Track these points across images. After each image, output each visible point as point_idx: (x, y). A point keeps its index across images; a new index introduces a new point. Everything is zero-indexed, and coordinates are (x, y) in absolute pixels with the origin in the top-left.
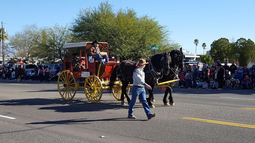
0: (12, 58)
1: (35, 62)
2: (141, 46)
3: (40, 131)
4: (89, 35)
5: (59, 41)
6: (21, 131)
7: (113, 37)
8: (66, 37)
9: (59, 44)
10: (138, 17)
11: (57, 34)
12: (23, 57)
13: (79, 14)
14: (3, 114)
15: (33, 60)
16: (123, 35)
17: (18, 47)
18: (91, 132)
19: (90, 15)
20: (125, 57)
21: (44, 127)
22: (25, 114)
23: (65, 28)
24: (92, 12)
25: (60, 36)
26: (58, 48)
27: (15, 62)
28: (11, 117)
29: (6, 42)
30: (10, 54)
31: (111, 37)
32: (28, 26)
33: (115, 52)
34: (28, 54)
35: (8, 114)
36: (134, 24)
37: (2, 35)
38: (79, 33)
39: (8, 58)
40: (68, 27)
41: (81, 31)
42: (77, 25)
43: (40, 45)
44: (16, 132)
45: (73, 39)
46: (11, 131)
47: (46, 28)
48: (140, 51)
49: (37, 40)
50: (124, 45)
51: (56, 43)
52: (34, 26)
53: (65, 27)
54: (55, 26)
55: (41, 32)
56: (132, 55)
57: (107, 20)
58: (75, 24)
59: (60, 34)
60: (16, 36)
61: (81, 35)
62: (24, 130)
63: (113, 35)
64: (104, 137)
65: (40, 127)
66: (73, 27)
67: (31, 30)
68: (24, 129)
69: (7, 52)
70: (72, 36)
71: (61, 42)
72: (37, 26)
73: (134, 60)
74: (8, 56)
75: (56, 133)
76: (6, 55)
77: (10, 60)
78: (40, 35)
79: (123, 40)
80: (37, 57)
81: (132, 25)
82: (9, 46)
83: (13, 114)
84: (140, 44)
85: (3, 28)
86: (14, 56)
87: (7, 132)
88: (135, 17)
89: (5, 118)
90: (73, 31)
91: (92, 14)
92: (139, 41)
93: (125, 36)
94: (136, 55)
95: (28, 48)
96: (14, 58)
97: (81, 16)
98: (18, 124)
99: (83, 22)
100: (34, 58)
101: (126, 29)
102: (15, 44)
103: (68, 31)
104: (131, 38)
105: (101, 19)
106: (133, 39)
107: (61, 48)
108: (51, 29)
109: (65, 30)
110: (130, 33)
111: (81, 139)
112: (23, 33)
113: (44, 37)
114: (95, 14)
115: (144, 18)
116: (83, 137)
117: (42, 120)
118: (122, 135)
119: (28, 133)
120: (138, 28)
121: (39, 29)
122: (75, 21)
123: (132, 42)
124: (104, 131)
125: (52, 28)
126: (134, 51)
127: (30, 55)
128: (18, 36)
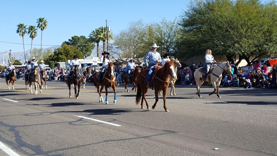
0: (117, 59)
1: (141, 63)
2: (266, 40)
3: (146, 140)
4: (202, 30)
5: (166, 38)
6: (127, 139)
7: (230, 30)
8: (175, 33)
9: (167, 42)
10: (262, 3)
11: (165, 30)
12: (128, 58)
13: (189, 5)
14: (109, 121)
15: (138, 61)
16: (244, 27)
17: (123, 47)
18: (202, 143)
19: (202, 5)
20: (246, 54)
21: (151, 136)
22: (131, 121)
23: (174, 23)
24: (205, 2)
25: (168, 32)
26: (166, 47)
27: (120, 63)
28: (116, 124)
29: (111, 41)
30: (115, 55)
31: (227, 31)
32: (133, 23)
33: (233, 49)
34: (133, 54)
35: (113, 121)
36: (257, 13)
37: (107, 35)
38: (189, 28)
39: (112, 59)
40: (177, 21)
41: (192, 25)
42: (188, 18)
43: (146, 43)
44: (121, 140)
45: (182, 34)
46: (116, 139)
47: (153, 23)
48: (265, 46)
49: (143, 38)
50: (244, 39)
51: (163, 41)
52: (139, 22)
53: (174, 21)
54: (162, 21)
55: (147, 29)
56: (255, 51)
57: (223, 9)
58: (185, 17)
59: (168, 30)
60: (121, 34)
61: (192, 30)
62: (130, 139)
63: (230, 28)
64: (217, 150)
65: (147, 136)
66: (182, 21)
67: (137, 27)
68: (130, 137)
69: (112, 53)
70: (181, 32)
71: (170, 39)
72: (142, 23)
73: (257, 57)
74: (113, 58)
75: (164, 142)
76: (111, 57)
77: (115, 61)
78: (146, 32)
79: (244, 33)
80: (143, 58)
81: (255, 15)
82: (113, 46)
83: (118, 121)
84: (265, 37)
85: (107, 27)
86: (119, 57)
87: (113, 141)
88: (259, 4)
89: (111, 125)
90: (182, 25)
91: (204, 4)
92: (264, 33)
93: (245, 29)
94: (260, 51)
95: (133, 47)
96: (119, 60)
97: (191, 7)
98: (124, 132)
99: (195, 15)
100: (140, 59)
101: (246, 19)
102: (120, 43)
103: (177, 26)
104: (253, 30)
105: (216, 8)
106: (256, 31)
107: (169, 45)
108: (158, 25)
109: (174, 25)
110: (252, 24)
111: (191, 150)
112: (128, 31)
113: (150, 35)
114: (209, 4)
115: (271, 4)
116: (193, 148)
117: (149, 128)
118: (240, 148)
119: (134, 142)
120: (263, 18)
121: (145, 25)
122: (184, 14)
123: (255, 34)
124: (219, 142)
125: (159, 23)
126: (256, 46)
127: (135, 56)
128: (123, 34)
